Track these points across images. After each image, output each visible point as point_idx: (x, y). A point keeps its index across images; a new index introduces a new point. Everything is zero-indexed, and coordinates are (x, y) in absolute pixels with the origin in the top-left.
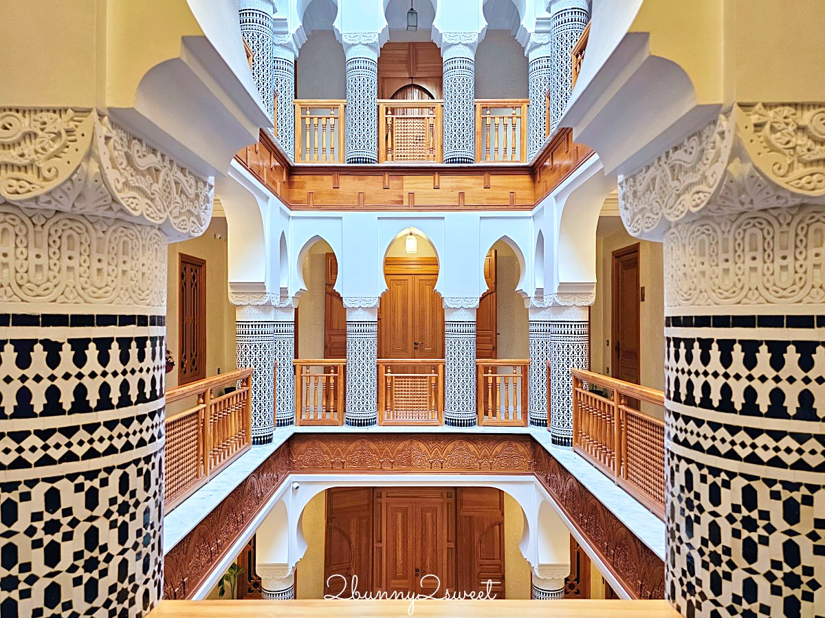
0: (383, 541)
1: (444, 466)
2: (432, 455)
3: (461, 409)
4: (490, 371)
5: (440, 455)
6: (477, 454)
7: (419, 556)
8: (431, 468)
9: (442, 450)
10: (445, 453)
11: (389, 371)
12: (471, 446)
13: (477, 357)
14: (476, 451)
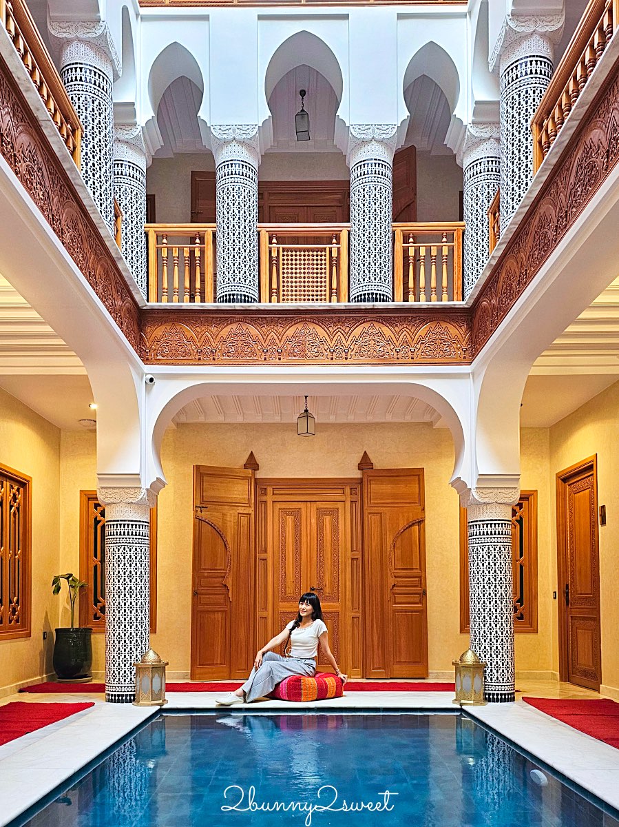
0: (268, 550)
1: (349, 357)
2: (334, 342)
3: (372, 278)
4: (411, 240)
5: (345, 342)
6: (394, 339)
7: (315, 573)
8: (332, 359)
9: (346, 335)
10: (350, 338)
11: (274, 241)
12: (386, 330)
13: (394, 221)
14: (393, 336)
